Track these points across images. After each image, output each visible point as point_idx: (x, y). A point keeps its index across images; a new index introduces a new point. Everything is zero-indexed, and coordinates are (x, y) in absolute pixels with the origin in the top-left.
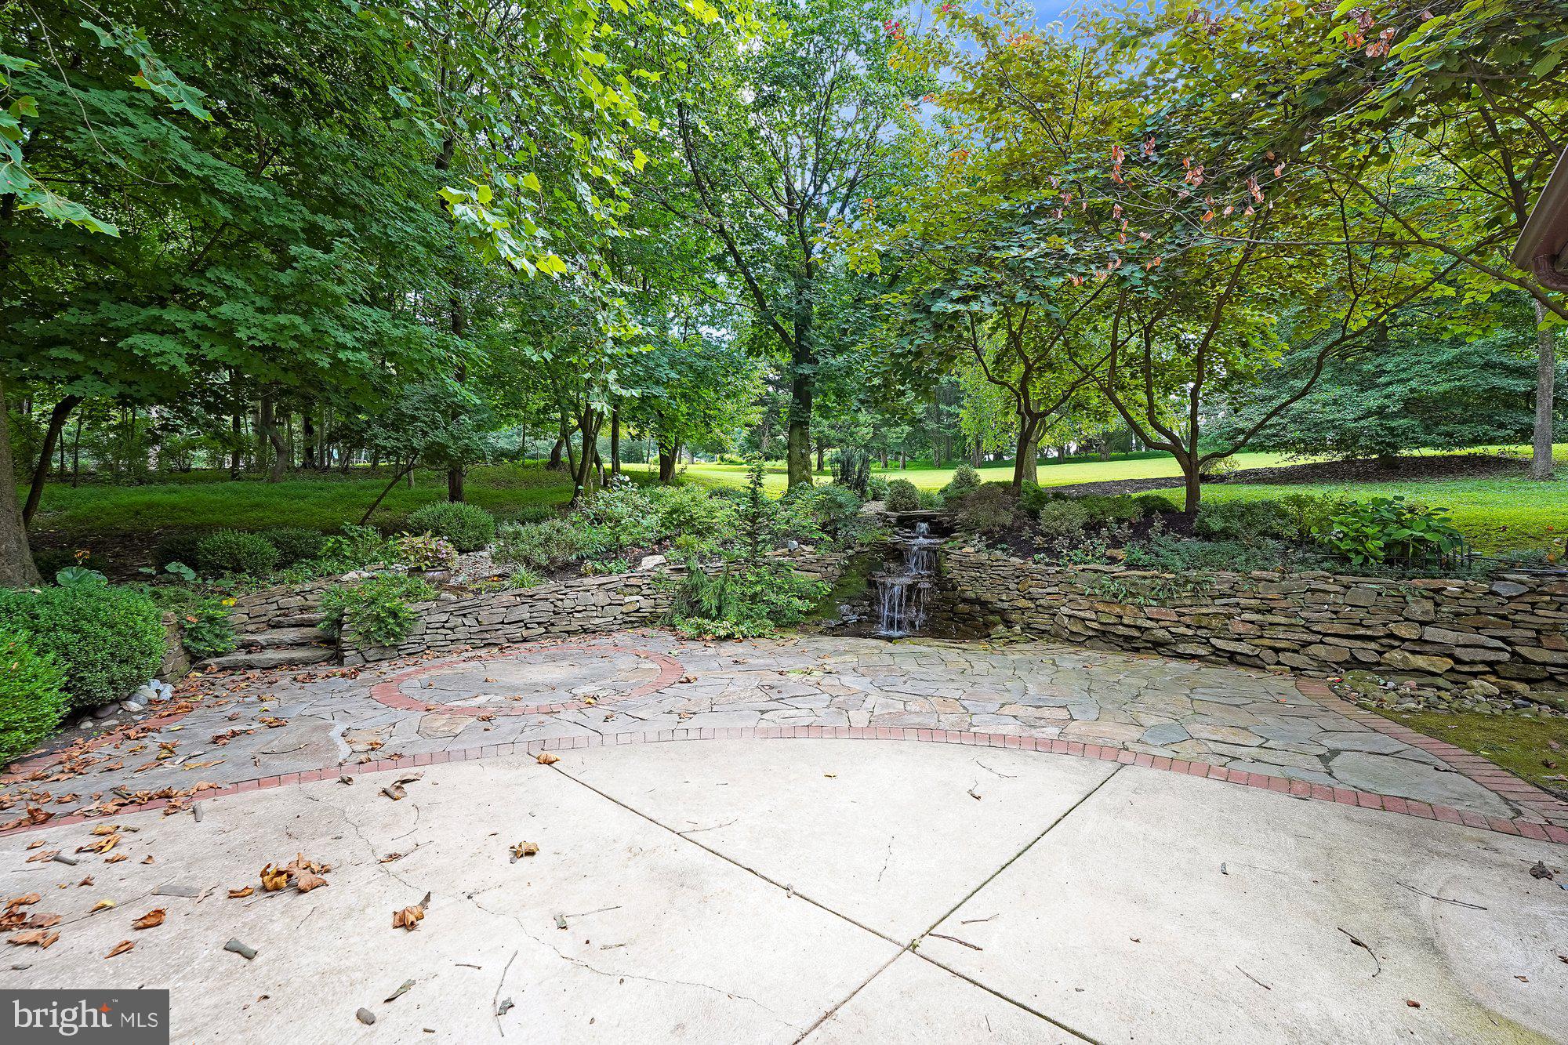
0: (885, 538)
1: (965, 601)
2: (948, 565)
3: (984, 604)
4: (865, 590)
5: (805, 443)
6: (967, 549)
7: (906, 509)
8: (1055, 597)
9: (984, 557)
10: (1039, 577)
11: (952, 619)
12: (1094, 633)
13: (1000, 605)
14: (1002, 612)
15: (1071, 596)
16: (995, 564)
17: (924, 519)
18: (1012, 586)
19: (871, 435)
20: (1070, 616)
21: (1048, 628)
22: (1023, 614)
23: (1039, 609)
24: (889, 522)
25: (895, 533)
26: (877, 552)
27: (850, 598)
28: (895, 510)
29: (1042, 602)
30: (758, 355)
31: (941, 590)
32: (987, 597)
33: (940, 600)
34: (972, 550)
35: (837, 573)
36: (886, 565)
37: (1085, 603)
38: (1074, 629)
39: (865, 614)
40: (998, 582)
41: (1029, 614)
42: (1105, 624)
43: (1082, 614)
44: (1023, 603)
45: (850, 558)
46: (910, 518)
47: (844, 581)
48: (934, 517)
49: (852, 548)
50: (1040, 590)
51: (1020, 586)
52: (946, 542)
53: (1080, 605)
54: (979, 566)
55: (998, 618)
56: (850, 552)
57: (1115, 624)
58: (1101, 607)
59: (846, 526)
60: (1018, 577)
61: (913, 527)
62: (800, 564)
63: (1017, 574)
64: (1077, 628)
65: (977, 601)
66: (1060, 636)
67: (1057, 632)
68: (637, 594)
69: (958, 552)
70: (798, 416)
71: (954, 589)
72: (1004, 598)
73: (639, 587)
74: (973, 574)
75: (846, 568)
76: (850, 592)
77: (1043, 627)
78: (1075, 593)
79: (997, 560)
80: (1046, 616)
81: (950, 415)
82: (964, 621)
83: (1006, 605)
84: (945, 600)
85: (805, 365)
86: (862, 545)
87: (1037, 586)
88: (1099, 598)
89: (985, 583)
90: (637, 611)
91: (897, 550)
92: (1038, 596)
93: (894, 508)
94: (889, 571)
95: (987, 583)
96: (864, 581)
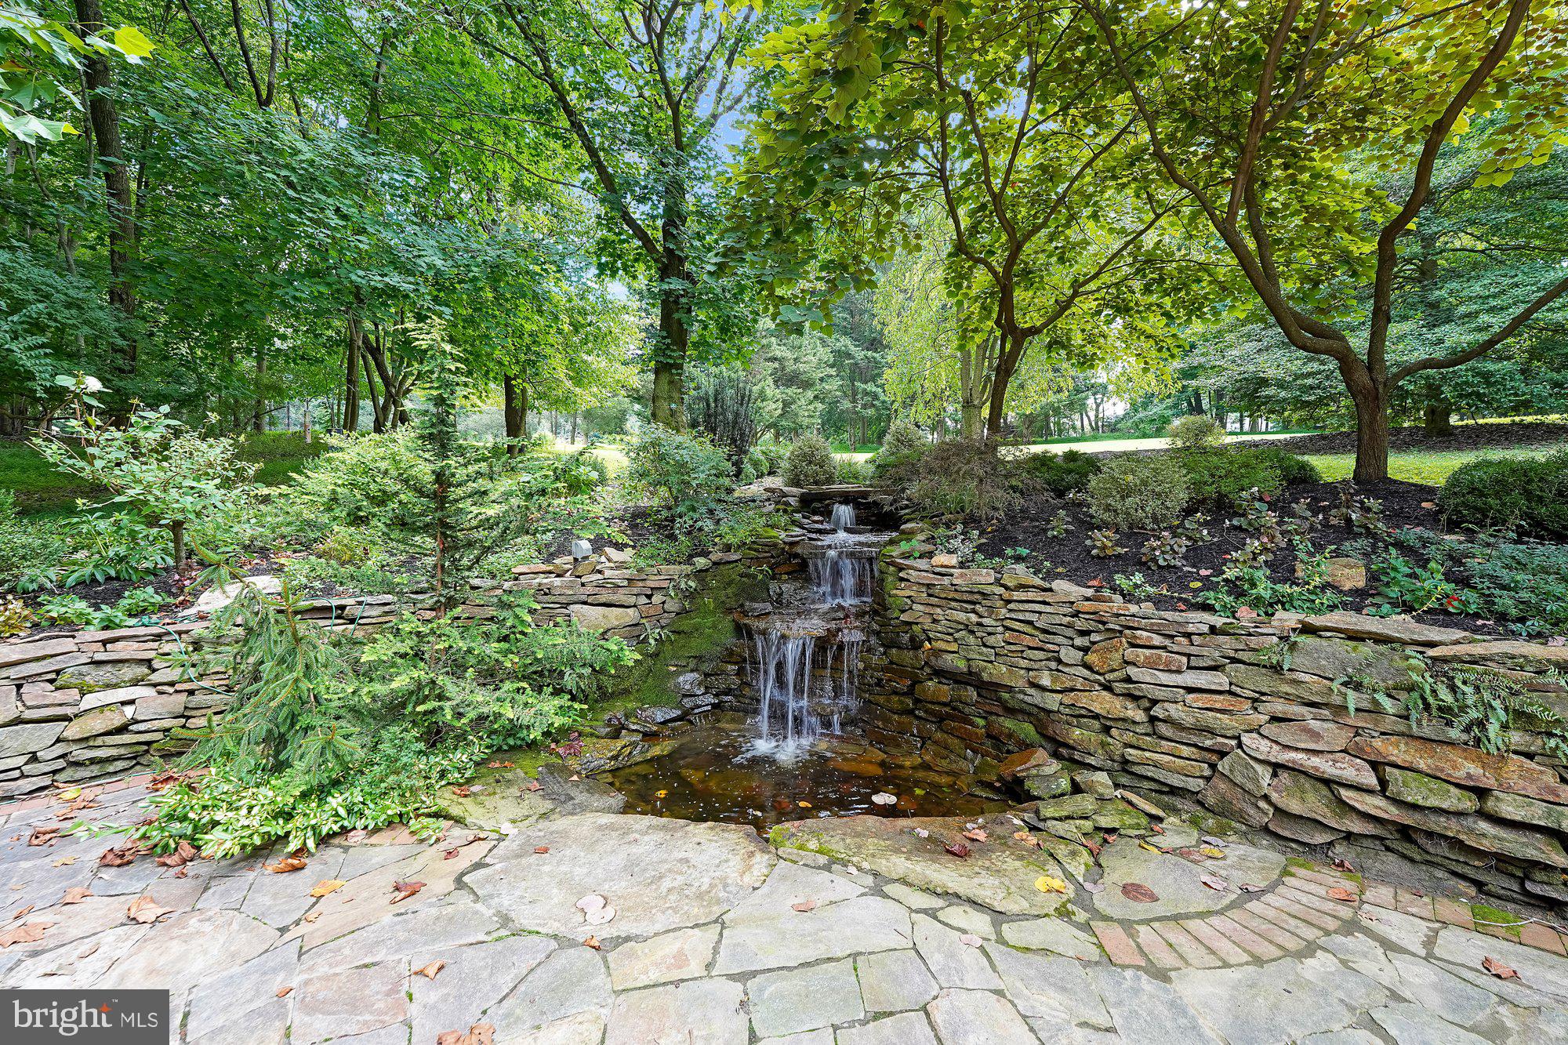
0: (773, 533)
1: (940, 673)
2: (902, 592)
3: (989, 689)
4: (729, 640)
5: (676, 395)
6: (941, 559)
7: (816, 483)
8: (1219, 701)
9: (984, 576)
10: (1157, 640)
11: (911, 712)
12: (1369, 829)
13: (1036, 697)
14: (1040, 717)
15: (1279, 707)
16: (1016, 595)
17: (846, 498)
18: (1069, 655)
19: (779, 411)
20: (1276, 768)
21: (1194, 784)
22: (1107, 730)
23: (1163, 729)
24: (787, 504)
25: (794, 522)
26: (758, 561)
27: (700, 658)
28: (797, 484)
29: (1175, 711)
30: (614, 274)
31: (887, 646)
32: (998, 672)
33: (884, 669)
34: (953, 560)
35: (672, 606)
36: (774, 587)
37: (1334, 735)
38: (1295, 806)
39: (728, 692)
40: (1028, 641)
41: (1128, 737)
42: (1414, 807)
43: (1323, 765)
44: (1103, 703)
45: (700, 574)
46: (822, 497)
47: (686, 624)
48: (864, 495)
49: (705, 554)
50: (1165, 678)
51: (1092, 658)
52: (892, 542)
53: (1315, 735)
54: (974, 598)
55: (1029, 728)
56: (701, 562)
57: (1459, 814)
58: (1398, 751)
59: (694, 509)
60: (1084, 633)
61: (827, 513)
62: (589, 590)
63: (1080, 624)
64: (1309, 803)
65: (970, 678)
66: (1241, 817)
67: (1223, 799)
68: (135, 682)
69: (922, 564)
70: (664, 355)
71: (915, 644)
72: (1046, 681)
73: (148, 662)
74: (961, 616)
75: (691, 595)
76: (697, 645)
77: (1176, 781)
78: (1287, 697)
79: (1022, 587)
80: (1186, 751)
81: (866, 393)
82: (941, 719)
83: (1052, 702)
84: (894, 668)
85: (673, 280)
86: (728, 548)
87: (1151, 665)
88: (1390, 723)
89: (991, 640)
90: (122, 729)
91: (796, 556)
92: (1159, 693)
93: (795, 482)
94: (779, 602)
95: (997, 640)
96: (726, 623)
